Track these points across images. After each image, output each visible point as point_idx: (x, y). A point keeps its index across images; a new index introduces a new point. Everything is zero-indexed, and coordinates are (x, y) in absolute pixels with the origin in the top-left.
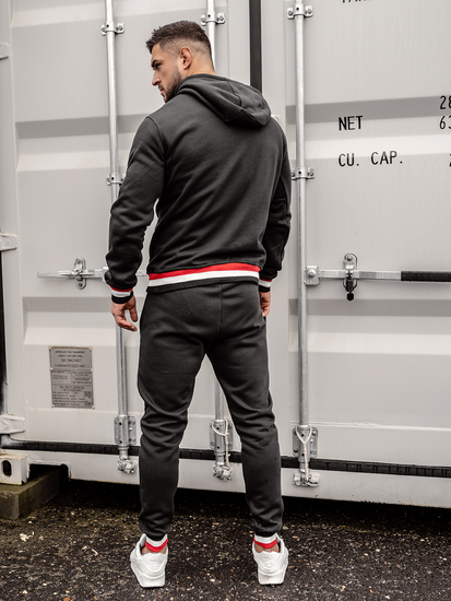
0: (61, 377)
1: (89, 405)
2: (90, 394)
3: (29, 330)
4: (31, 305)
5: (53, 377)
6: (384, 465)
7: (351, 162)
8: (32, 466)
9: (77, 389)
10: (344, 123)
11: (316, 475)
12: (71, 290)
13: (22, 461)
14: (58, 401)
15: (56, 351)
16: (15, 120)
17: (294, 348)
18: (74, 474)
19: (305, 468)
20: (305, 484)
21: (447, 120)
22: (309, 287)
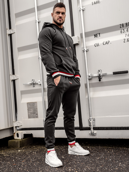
0: (30, 111)
1: (37, 117)
2: (37, 114)
3: (22, 99)
4: (23, 93)
5: (28, 111)
6: (114, 127)
7: (98, 45)
8: (24, 135)
9: (34, 113)
10: (96, 36)
11: (95, 132)
12: (31, 88)
13: (21, 133)
14: (29, 117)
15: (28, 103)
16: (17, 47)
17: (87, 97)
18: (34, 136)
19: (92, 129)
20: (92, 134)
21: (123, 31)
22: (89, 79)
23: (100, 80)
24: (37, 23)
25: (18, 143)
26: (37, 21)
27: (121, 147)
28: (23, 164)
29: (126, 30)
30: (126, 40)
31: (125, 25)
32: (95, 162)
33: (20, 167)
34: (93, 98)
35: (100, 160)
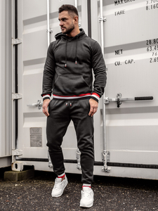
0: (33, 137)
1: (41, 146)
2: (41, 142)
3: (25, 123)
4: (26, 115)
5: (31, 137)
6: (132, 164)
7: (119, 64)
8: (24, 166)
9: (38, 141)
10: (117, 52)
11: (109, 168)
12: (37, 110)
13: (21, 164)
14: (31, 146)
15: (31, 128)
16: (23, 60)
17: (102, 125)
18: (36, 169)
19: (105, 165)
20: (106, 171)
21: (149, 48)
22: (106, 104)
23: (118, 106)
24: (49, 33)
25: (15, 175)
26: (49, 31)
27: (139, 188)
28: (18, 201)
29: (153, 48)
30: (153, 60)
31: (152, 42)
32: (105, 204)
33: (13, 204)
34: (108, 127)
35: (111, 202)
